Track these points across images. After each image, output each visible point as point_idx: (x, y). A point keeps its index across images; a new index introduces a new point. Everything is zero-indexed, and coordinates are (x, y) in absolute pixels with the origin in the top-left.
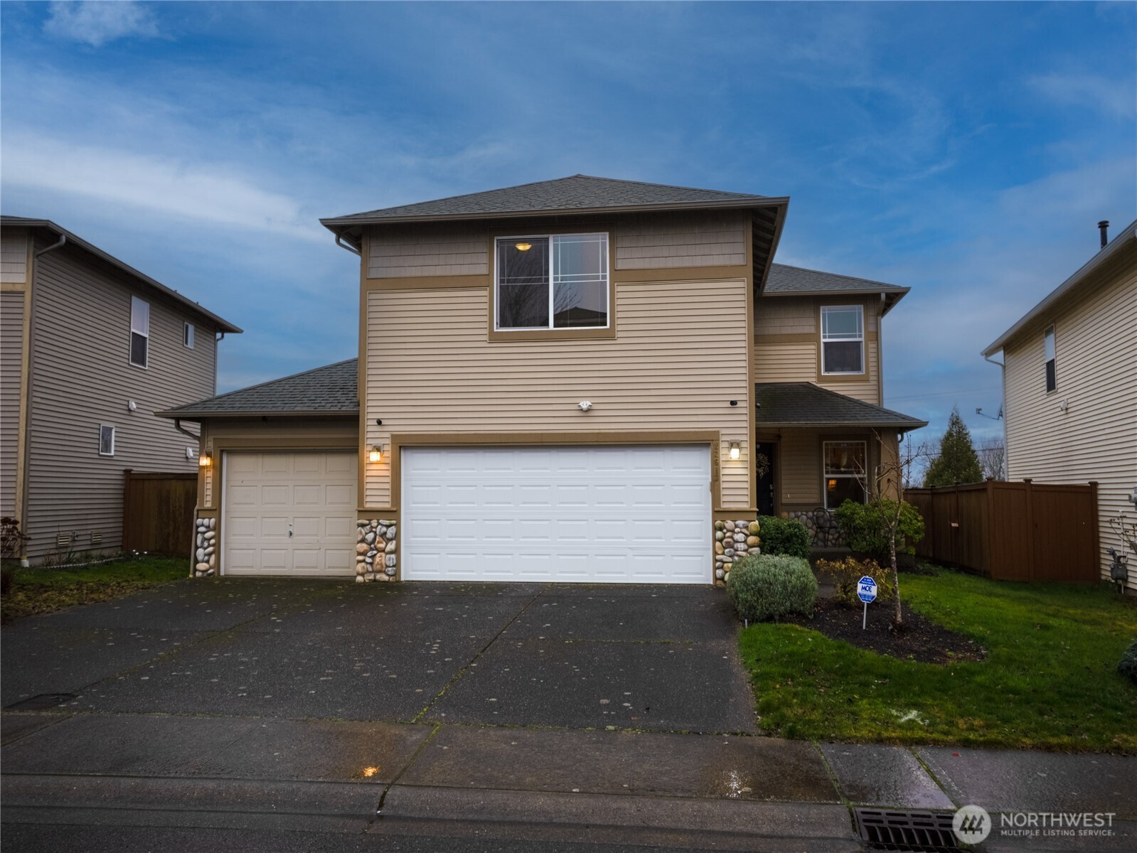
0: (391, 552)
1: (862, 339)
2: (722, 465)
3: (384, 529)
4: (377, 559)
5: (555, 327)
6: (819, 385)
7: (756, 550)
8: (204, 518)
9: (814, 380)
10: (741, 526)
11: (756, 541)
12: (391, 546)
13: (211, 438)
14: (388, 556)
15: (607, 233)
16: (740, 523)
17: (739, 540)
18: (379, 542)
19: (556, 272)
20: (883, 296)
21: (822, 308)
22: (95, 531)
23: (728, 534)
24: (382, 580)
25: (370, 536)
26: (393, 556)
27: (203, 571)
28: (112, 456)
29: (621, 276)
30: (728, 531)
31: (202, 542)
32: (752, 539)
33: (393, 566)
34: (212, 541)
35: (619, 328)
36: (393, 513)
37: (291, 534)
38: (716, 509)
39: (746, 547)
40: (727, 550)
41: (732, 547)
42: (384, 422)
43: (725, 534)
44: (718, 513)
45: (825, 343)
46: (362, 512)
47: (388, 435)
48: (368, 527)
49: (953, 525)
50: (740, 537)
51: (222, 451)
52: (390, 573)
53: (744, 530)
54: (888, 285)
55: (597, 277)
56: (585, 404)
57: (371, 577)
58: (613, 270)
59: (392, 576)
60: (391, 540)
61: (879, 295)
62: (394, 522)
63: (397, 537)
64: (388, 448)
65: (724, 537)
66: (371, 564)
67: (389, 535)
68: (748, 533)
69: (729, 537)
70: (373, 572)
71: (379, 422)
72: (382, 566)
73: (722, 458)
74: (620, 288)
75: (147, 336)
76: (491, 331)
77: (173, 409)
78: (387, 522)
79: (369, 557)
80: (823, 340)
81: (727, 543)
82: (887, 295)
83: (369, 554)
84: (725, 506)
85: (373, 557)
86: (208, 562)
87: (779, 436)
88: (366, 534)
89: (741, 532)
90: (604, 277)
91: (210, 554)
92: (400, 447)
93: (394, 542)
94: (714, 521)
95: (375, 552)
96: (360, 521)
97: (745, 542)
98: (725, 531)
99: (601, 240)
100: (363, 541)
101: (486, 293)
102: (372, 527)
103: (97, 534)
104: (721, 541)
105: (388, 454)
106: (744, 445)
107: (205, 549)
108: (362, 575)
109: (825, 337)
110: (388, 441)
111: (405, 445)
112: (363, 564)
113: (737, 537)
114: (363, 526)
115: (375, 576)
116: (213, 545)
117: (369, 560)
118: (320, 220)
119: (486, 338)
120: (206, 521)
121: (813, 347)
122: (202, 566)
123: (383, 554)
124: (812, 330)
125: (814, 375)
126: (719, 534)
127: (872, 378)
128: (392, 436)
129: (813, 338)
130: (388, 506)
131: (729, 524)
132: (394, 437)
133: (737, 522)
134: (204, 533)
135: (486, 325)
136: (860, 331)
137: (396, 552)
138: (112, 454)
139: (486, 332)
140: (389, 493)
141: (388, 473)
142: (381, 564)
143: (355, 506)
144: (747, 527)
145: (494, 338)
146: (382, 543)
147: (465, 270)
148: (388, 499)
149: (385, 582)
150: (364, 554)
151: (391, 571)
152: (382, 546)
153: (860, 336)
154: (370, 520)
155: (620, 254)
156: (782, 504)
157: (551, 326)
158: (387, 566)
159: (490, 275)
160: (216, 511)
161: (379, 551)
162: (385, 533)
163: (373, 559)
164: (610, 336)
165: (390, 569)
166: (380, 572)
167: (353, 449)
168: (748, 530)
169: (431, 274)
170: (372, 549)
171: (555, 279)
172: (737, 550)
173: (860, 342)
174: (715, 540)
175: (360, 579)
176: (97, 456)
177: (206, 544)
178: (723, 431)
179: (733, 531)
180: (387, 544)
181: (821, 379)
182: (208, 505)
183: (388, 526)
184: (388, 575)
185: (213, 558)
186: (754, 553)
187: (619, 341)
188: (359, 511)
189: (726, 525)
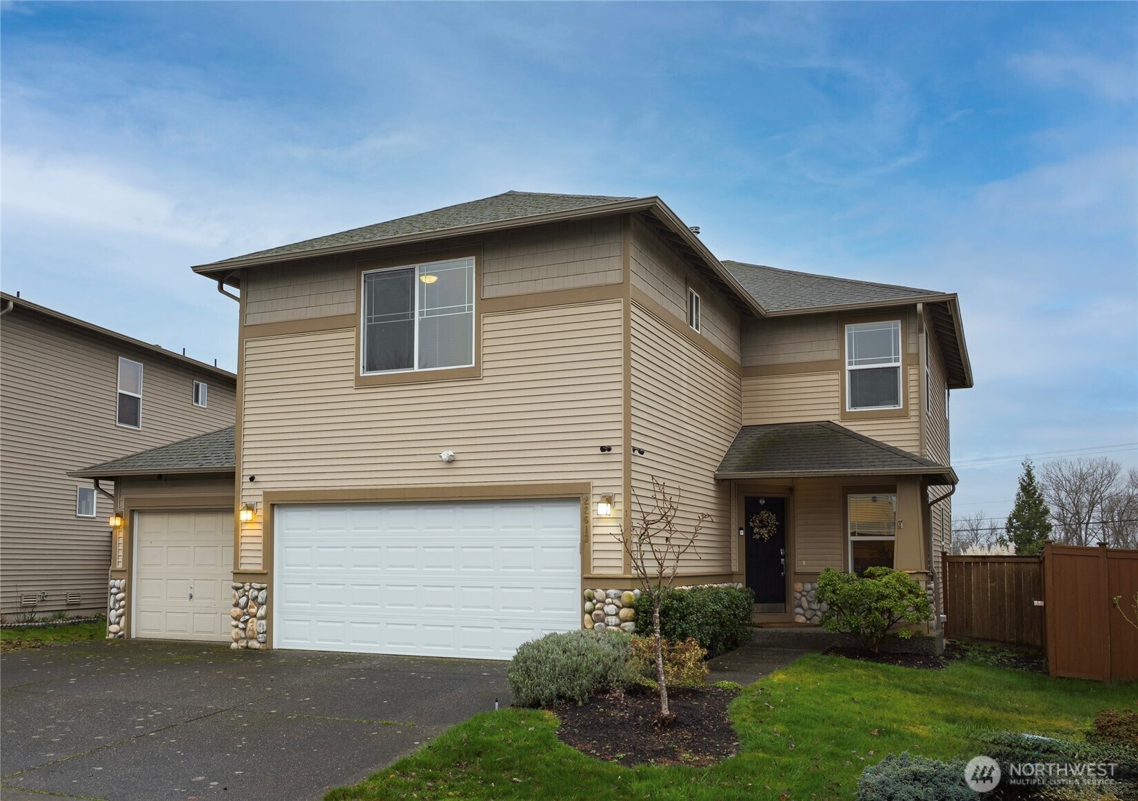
0: (262, 618)
1: (899, 364)
2: (592, 523)
3: (256, 593)
4: (249, 625)
5: (419, 368)
6: (842, 424)
7: (630, 626)
8: (116, 579)
9: (837, 418)
10: (612, 596)
11: (629, 615)
12: (262, 611)
13: (123, 498)
14: (260, 621)
15: (474, 258)
16: (612, 592)
17: (610, 613)
18: (251, 607)
19: (421, 307)
20: (920, 307)
21: (846, 326)
22: (70, 592)
23: (598, 606)
24: (253, 647)
25: (243, 601)
26: (264, 622)
27: (115, 633)
28: (94, 518)
29: (487, 306)
30: (598, 601)
31: (114, 604)
32: (625, 612)
33: (263, 633)
34: (123, 603)
35: (486, 366)
36: (265, 576)
37: (191, 597)
38: (585, 576)
39: (618, 621)
40: (596, 624)
41: (603, 621)
42: (257, 479)
43: (594, 605)
44: (589, 580)
45: (851, 371)
46: (237, 574)
47: (260, 492)
48: (241, 590)
49: (1036, 603)
50: (611, 609)
51: (132, 511)
52: (260, 640)
53: (616, 601)
54: (928, 292)
55: (463, 309)
56: (446, 455)
57: (243, 643)
58: (480, 300)
59: (263, 643)
60: (262, 604)
61: (915, 305)
62: (265, 585)
63: (269, 601)
64: (260, 506)
65: (594, 609)
66: (244, 629)
67: (260, 600)
68: (620, 605)
69: (598, 609)
70: (245, 638)
71: (252, 479)
72: (254, 633)
73: (592, 515)
74: (487, 320)
75: (140, 396)
76: (358, 378)
77: (86, 469)
78: (258, 586)
79: (242, 622)
80: (848, 368)
81: (597, 615)
82: (926, 305)
83: (242, 620)
84: (596, 572)
85: (246, 622)
86: (118, 623)
87: (791, 489)
88: (240, 598)
89: (612, 603)
90: (470, 308)
91: (120, 616)
92: (273, 505)
93: (265, 606)
94: (583, 590)
95: (247, 617)
96: (234, 584)
97: (617, 614)
98: (594, 601)
99: (467, 265)
100: (236, 605)
101: (353, 334)
102: (245, 591)
103: (73, 595)
104: (590, 613)
105: (260, 513)
106: (618, 498)
107: (117, 610)
108: (236, 641)
109: (850, 364)
110: (261, 499)
111: (277, 503)
112: (237, 629)
113: (607, 609)
114: (237, 589)
115: (247, 643)
116: (123, 607)
117: (241, 626)
118: (192, 267)
119: (352, 384)
120: (117, 583)
121: (836, 377)
122: (113, 628)
123: (255, 620)
124: (836, 356)
125: (837, 412)
126: (588, 605)
127: (912, 413)
128: (264, 492)
129: (838, 365)
130: (259, 568)
131: (600, 593)
132: (266, 494)
133: (608, 592)
134: (116, 594)
135: (353, 370)
136: (897, 353)
137: (268, 617)
138: (94, 515)
139: (352, 377)
140: (261, 554)
141: (260, 533)
142: (253, 630)
143: (232, 568)
144: (619, 598)
145: (361, 383)
146: (253, 607)
147: (335, 311)
148: (260, 561)
149: (256, 649)
150: (237, 619)
151: (261, 637)
152: (253, 610)
153: (897, 360)
154: (244, 583)
155: (487, 280)
156: (796, 574)
157: (416, 369)
158: (259, 633)
159: (357, 314)
160: (128, 572)
161: (251, 617)
162: (257, 597)
163: (246, 625)
164: (474, 375)
165: (260, 635)
166: (252, 638)
167: (229, 509)
168: (620, 601)
169: (303, 317)
170: (244, 614)
171: (421, 314)
172: (608, 625)
173: (896, 368)
174: (584, 612)
175: (234, 645)
176: (74, 518)
177: (117, 606)
178: (596, 483)
179: (603, 602)
180: (258, 609)
181: (845, 416)
182: (120, 566)
183: (260, 590)
184: (259, 642)
185: (123, 619)
186: (627, 629)
187: (485, 381)
188: (234, 573)
189: (596, 594)
